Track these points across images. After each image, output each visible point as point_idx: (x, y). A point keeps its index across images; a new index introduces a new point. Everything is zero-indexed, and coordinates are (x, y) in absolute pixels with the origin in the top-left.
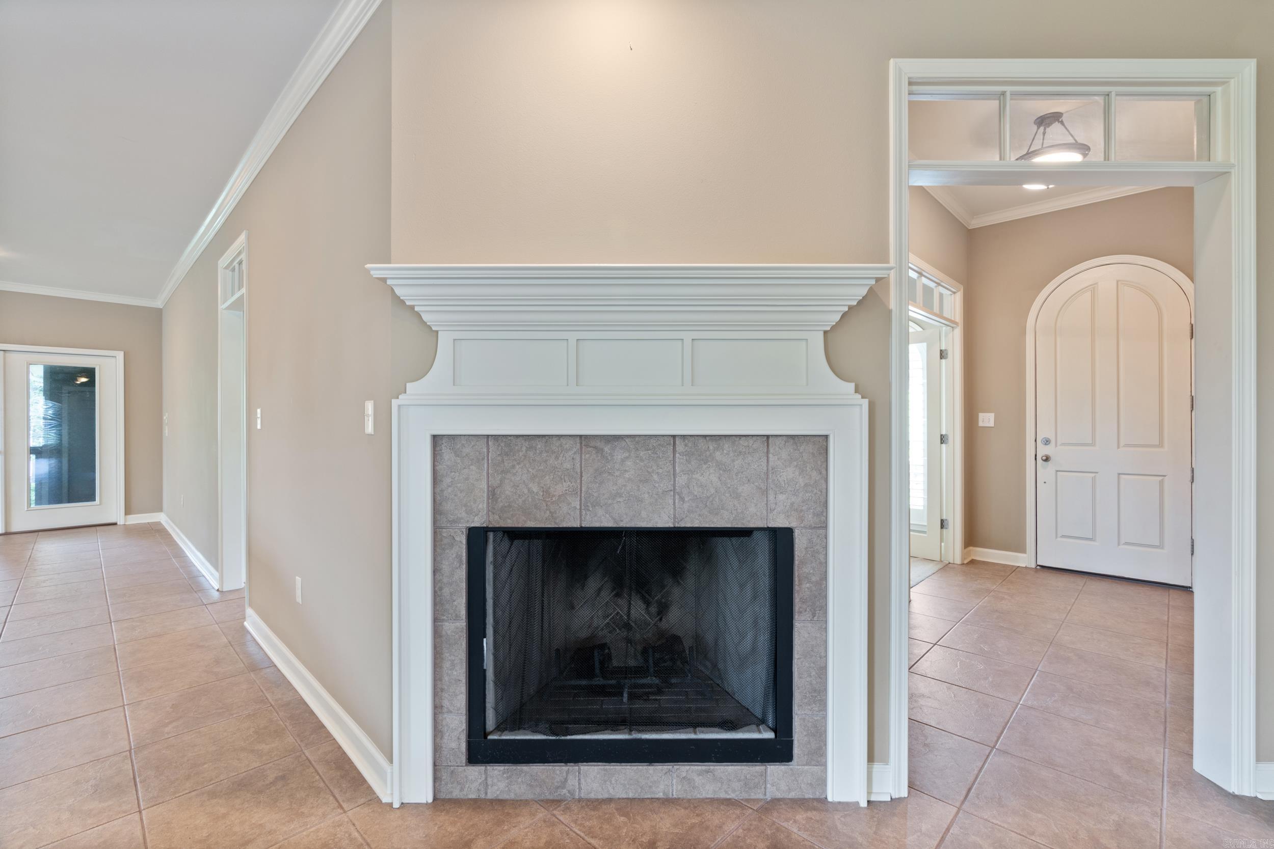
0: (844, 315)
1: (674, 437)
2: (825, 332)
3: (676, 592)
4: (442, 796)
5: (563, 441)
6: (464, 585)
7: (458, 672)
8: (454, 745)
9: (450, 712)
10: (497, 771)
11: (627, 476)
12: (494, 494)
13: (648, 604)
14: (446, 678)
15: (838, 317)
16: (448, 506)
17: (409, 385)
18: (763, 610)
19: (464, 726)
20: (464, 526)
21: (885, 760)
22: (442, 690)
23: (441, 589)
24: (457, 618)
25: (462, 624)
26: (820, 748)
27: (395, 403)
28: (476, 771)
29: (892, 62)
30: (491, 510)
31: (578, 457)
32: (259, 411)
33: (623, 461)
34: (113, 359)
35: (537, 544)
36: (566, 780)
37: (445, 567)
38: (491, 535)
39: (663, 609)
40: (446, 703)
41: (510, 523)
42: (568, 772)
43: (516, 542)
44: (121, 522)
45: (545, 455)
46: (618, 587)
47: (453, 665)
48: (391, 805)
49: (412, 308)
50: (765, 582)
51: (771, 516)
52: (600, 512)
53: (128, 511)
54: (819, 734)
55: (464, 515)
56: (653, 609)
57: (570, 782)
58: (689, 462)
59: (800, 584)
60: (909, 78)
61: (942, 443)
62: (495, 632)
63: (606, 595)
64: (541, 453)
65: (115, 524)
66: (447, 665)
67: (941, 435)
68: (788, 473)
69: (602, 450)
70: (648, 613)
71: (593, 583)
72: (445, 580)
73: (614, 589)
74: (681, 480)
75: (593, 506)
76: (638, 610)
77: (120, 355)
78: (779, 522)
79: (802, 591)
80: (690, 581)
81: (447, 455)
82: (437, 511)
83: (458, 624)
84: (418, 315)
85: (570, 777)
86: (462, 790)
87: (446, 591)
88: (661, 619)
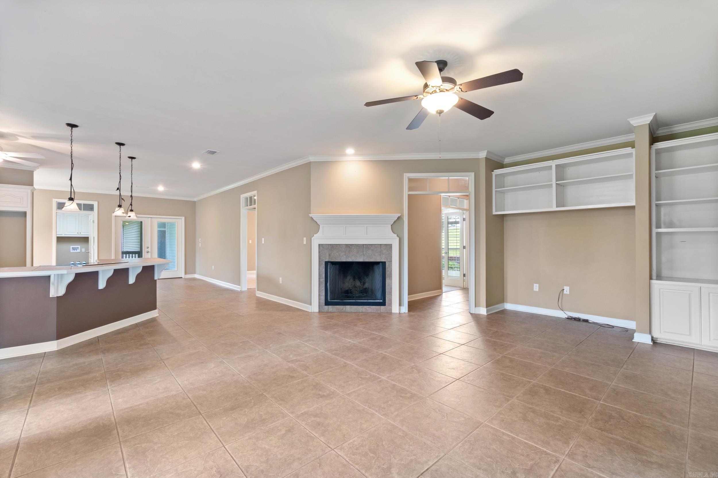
0: (394, 222)
1: (363, 244)
2: (391, 225)
3: (367, 280)
4: (320, 311)
5: (343, 245)
6: (324, 272)
7: (324, 288)
8: (322, 302)
9: (322, 296)
10: (330, 307)
11: (355, 252)
12: (330, 255)
13: (361, 282)
14: (321, 289)
15: (393, 222)
16: (321, 257)
17: (314, 235)
18: (381, 278)
19: (324, 298)
20: (324, 261)
21: (403, 306)
22: (320, 291)
23: (320, 273)
24: (323, 278)
25: (324, 279)
26: (391, 303)
27: (312, 238)
28: (326, 307)
29: (404, 174)
30: (329, 258)
31: (345, 248)
32: (263, 239)
33: (354, 249)
34: (181, 220)
35: (337, 266)
36: (343, 309)
37: (321, 269)
38: (329, 263)
39: (364, 283)
40: (321, 294)
41: (333, 261)
42: (343, 307)
43: (333, 265)
44: (183, 277)
45: (339, 248)
46: (354, 279)
47: (322, 287)
48: (311, 312)
49: (316, 221)
50: (381, 272)
51: (381, 259)
52: (350, 258)
53: (186, 273)
54: (391, 300)
55: (324, 259)
56: (362, 283)
57: (344, 309)
58: (366, 249)
59: (387, 272)
60: (408, 177)
61: (464, 249)
62: (330, 282)
63: (352, 280)
64: (339, 247)
65: (182, 278)
66: (321, 287)
67: (464, 246)
68: (385, 251)
69: (350, 247)
70: (361, 284)
71: (349, 277)
72: (321, 271)
73: (353, 279)
74: (365, 253)
75: (348, 257)
76: (358, 283)
77: (183, 218)
78: (383, 260)
79: (387, 273)
80: (370, 277)
81: (321, 248)
82: (319, 258)
83: (323, 279)
84: (317, 222)
85: (344, 308)
86: (324, 310)
87: (321, 273)
88: (364, 286)
